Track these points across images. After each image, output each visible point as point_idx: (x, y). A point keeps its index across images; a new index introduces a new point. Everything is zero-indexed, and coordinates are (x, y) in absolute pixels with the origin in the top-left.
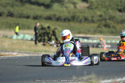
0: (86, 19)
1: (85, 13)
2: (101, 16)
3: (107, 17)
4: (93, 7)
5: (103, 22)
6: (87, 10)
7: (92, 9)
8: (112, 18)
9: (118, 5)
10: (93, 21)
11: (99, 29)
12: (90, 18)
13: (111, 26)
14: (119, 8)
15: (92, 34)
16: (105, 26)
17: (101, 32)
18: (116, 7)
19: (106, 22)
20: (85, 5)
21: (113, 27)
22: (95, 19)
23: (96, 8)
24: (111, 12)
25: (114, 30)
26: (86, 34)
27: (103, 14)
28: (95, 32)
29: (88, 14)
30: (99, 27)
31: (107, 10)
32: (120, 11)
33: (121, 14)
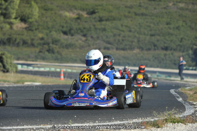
0: (25, 43)
1: (23, 35)
2: (42, 39)
3: (50, 41)
4: (34, 28)
5: (46, 47)
6: (25, 32)
7: (32, 31)
8: (55, 42)
9: (63, 27)
10: (33, 45)
11: (41, 54)
12: (29, 42)
13: (56, 51)
14: (64, 29)
15: (33, 61)
16: (48, 51)
17: (44, 59)
18: (61, 28)
19: (49, 47)
20: (23, 25)
21: (58, 52)
22: (36, 42)
23: (36, 29)
24: (55, 35)
25: (59, 57)
26: (27, 60)
27: (45, 37)
28: (36, 58)
29: (27, 36)
30: (40, 52)
31: (50, 32)
32: (65, 33)
33: (66, 37)
